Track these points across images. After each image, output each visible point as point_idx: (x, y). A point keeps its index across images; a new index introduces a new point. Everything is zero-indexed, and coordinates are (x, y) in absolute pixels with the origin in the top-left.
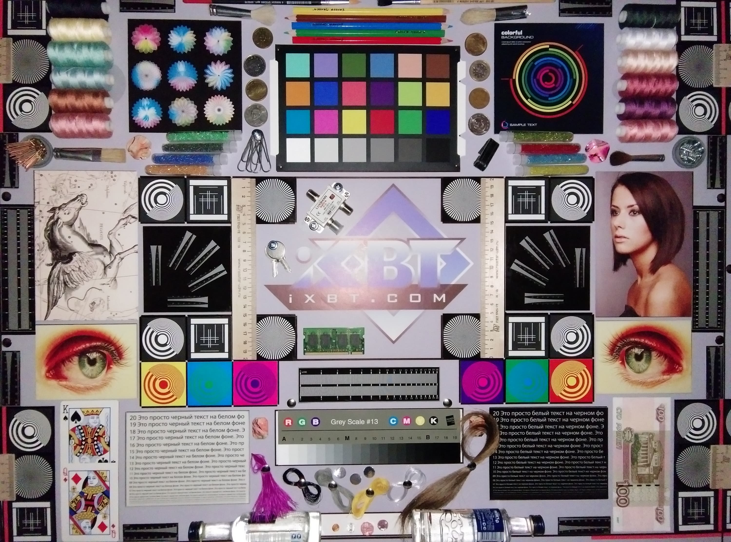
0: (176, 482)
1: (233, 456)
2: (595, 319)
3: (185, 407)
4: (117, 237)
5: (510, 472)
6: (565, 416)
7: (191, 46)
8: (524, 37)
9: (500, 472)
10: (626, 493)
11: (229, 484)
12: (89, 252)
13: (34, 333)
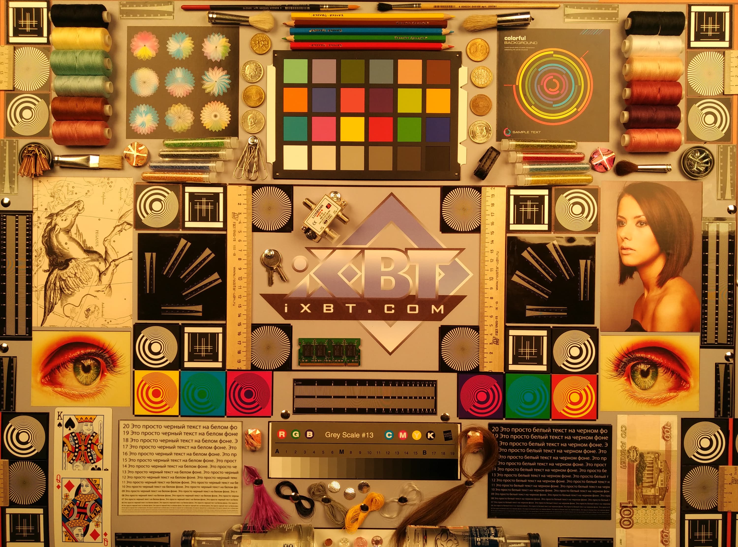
0: (169, 491)
1: (225, 467)
2: (600, 333)
3: (177, 416)
4: (112, 243)
5: (510, 490)
6: (568, 434)
7: (189, 52)
8: (527, 43)
9: (499, 490)
10: (630, 514)
11: (222, 496)
12: (84, 258)
13: (31, 339)
